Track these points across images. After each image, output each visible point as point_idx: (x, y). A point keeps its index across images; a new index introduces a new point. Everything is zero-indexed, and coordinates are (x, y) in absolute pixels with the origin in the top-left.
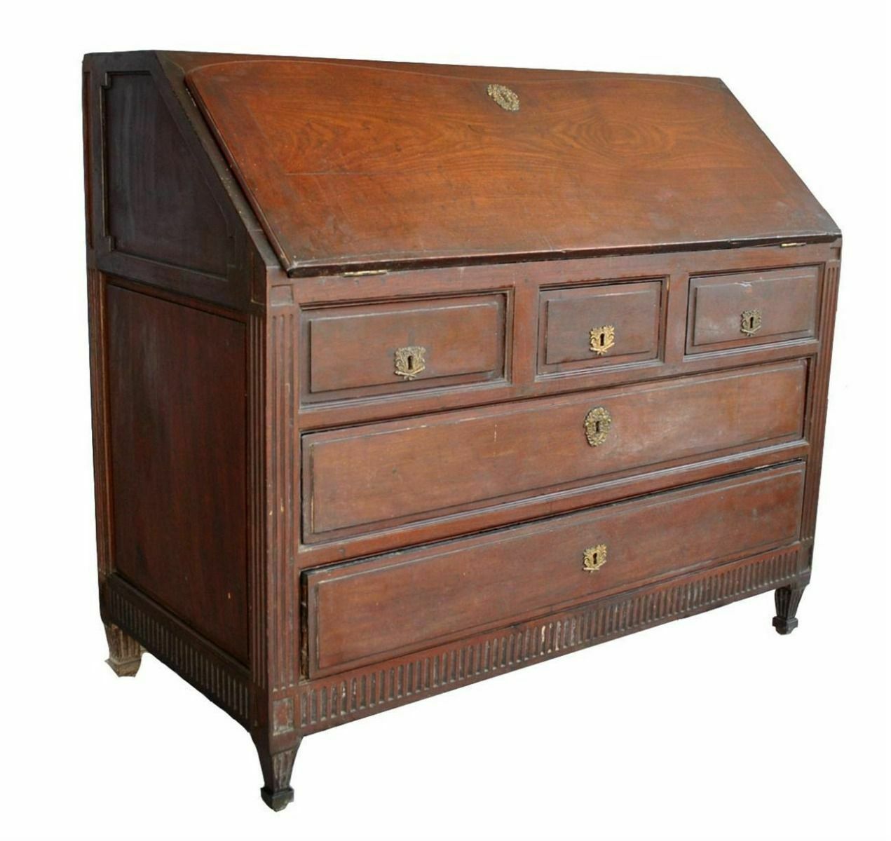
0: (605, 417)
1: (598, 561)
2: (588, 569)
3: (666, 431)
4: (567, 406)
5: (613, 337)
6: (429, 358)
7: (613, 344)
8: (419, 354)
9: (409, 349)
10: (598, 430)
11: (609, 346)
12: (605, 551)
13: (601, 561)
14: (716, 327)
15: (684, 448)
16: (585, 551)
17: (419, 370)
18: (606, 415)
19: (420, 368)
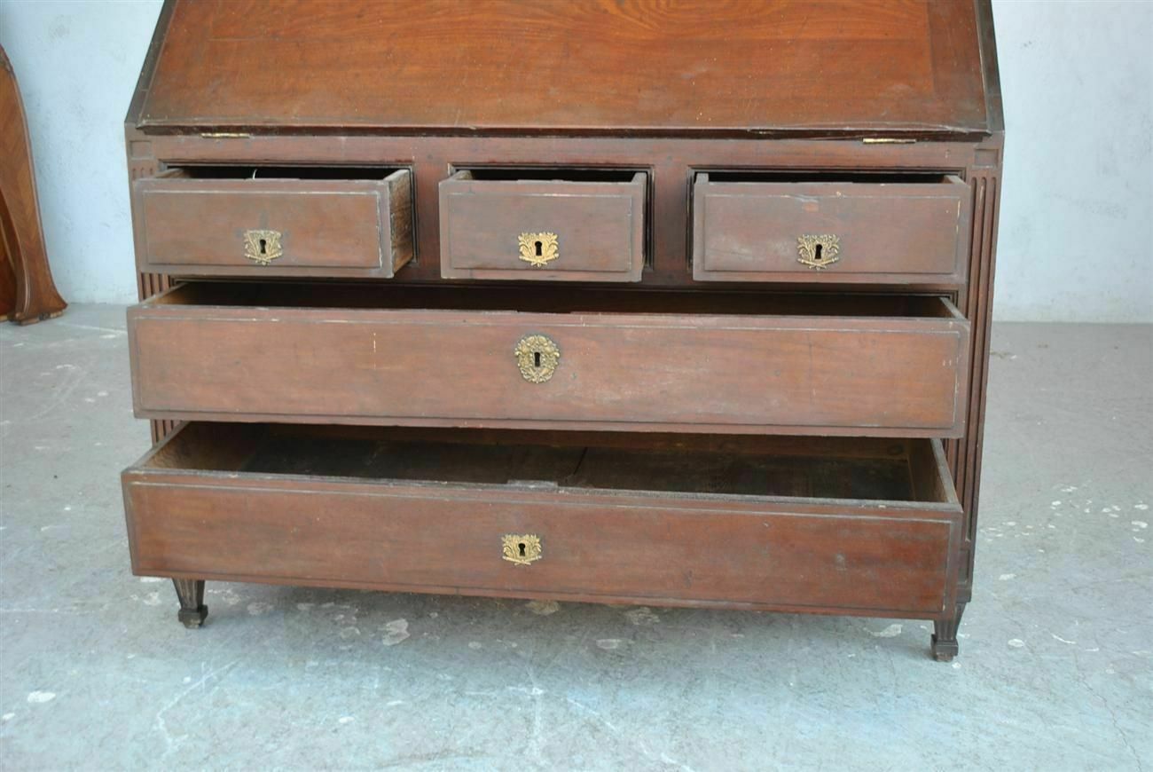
0: (548, 349)
1: (527, 554)
2: (508, 558)
3: (665, 384)
4: (486, 327)
5: (556, 248)
6: (286, 243)
7: (557, 255)
8: (273, 237)
9: (262, 232)
10: (537, 363)
11: (551, 258)
12: (538, 545)
13: (532, 556)
14: (745, 251)
15: (700, 411)
16: (505, 537)
17: (274, 256)
18: (551, 346)
19: (275, 253)
